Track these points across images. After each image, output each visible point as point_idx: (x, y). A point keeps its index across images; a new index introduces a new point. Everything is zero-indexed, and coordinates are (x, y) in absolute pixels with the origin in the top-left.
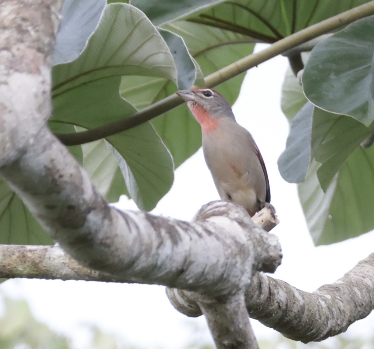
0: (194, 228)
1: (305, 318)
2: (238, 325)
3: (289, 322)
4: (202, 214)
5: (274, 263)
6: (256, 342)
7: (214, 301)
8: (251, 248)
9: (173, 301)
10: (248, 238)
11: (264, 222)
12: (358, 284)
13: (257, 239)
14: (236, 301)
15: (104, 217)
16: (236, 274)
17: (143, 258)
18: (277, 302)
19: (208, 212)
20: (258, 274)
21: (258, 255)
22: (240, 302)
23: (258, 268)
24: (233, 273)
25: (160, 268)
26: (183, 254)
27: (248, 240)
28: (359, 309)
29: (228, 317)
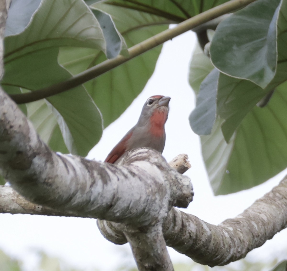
0: (120, 170)
1: (212, 245)
2: (157, 251)
3: (198, 249)
4: (127, 159)
5: (187, 200)
6: (172, 265)
7: (137, 231)
8: (168, 187)
9: (103, 231)
10: (165, 179)
11: (178, 167)
12: (256, 219)
13: (173, 179)
14: (155, 231)
15: (47, 161)
16: (156, 209)
17: (79, 195)
18: (189, 233)
19: (133, 158)
20: (173, 209)
21: (174, 193)
22: (158, 231)
23: (174, 204)
24: (153, 208)
25: (93, 203)
26: (112, 192)
27: (165, 181)
28: (256, 239)
29: (149, 244)
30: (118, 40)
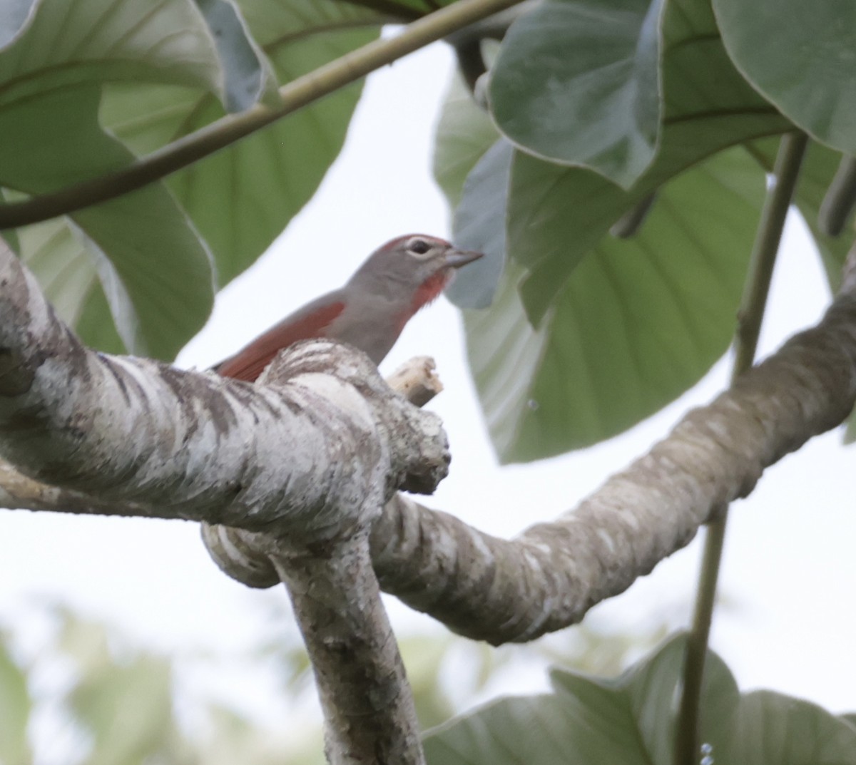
0: (262, 397)
1: (496, 591)
2: (356, 604)
3: (462, 601)
4: (279, 368)
5: (433, 474)
6: (394, 640)
7: (305, 553)
8: (384, 440)
9: (217, 553)
10: (378, 420)
11: (409, 389)
12: (609, 523)
13: (396, 421)
14: (351, 553)
15: (73, 374)
16: (353, 495)
17: (155, 459)
18: (439, 560)
19: (293, 365)
20: (398, 499)
21: (399, 457)
22: (359, 554)
23: (400, 484)
24: (346, 494)
25: (191, 481)
26: (241, 453)
27: (377, 424)
28: (610, 575)
29: (335, 586)
30: (254, 65)
